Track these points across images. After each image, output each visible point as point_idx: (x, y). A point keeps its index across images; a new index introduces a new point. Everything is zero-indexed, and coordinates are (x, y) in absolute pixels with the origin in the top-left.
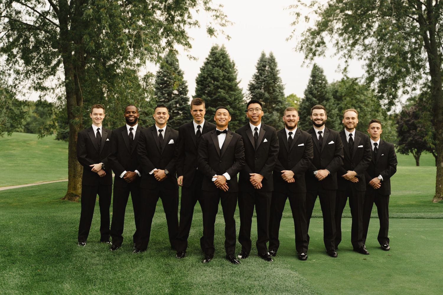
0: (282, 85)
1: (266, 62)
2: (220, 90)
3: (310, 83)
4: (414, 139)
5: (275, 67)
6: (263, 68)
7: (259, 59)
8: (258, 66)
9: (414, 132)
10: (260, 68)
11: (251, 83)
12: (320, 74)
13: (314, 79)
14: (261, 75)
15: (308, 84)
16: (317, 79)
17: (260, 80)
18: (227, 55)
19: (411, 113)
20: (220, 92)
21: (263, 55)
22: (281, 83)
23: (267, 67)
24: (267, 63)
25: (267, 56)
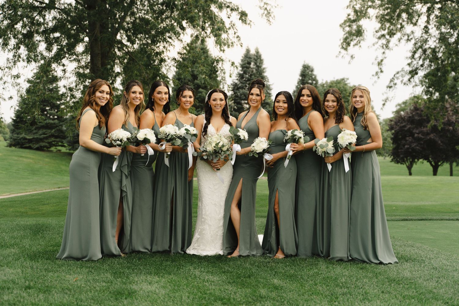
0: (269, 85)
1: (250, 58)
2: (201, 90)
3: (300, 83)
4: (410, 146)
5: (261, 64)
6: (247, 65)
7: (243, 56)
8: (242, 63)
9: (410, 139)
10: (245, 66)
11: (234, 82)
12: (310, 73)
13: (303, 79)
14: (245, 72)
15: (297, 84)
16: (307, 79)
17: (244, 79)
18: (208, 50)
19: (406, 118)
20: (201, 92)
21: (248, 51)
22: (268, 83)
23: (252, 63)
24: (252, 60)
25: (253, 52)
